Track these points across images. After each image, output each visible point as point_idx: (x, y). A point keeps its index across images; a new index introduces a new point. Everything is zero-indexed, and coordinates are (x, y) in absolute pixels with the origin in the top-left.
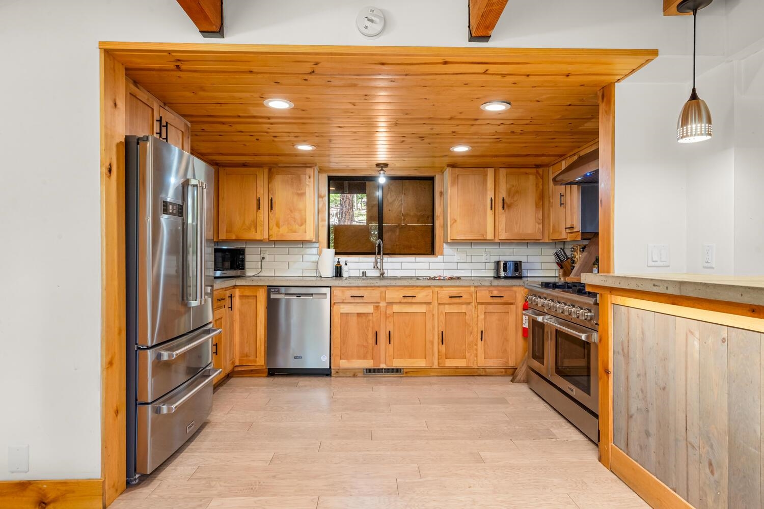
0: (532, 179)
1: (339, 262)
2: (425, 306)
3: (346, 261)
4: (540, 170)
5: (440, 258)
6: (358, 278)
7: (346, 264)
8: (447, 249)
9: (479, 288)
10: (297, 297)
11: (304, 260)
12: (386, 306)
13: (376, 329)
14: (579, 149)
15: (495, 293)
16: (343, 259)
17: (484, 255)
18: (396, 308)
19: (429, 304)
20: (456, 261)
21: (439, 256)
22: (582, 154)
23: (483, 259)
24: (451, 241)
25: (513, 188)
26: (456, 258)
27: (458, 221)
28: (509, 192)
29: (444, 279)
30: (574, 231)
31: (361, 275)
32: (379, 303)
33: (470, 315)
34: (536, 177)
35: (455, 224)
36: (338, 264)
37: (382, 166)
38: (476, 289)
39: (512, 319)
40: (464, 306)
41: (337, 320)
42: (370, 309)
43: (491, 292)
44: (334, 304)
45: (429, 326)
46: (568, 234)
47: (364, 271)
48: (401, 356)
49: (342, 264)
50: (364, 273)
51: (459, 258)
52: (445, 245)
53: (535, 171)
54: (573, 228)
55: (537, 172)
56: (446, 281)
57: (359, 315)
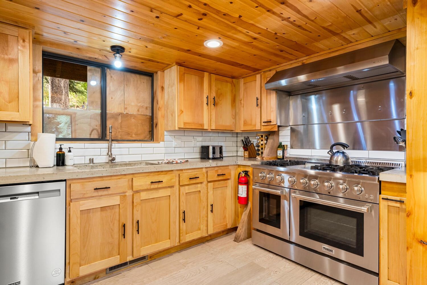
0: (229, 85)
1: (61, 149)
2: (169, 189)
3: (70, 148)
4: (234, 80)
5: (162, 143)
6: (85, 165)
7: (70, 151)
8: (167, 137)
9: (208, 169)
10: (11, 199)
11: (8, 147)
12: (133, 195)
13: (123, 221)
14: (278, 66)
15: (220, 172)
16: (66, 146)
17: (193, 141)
18: (144, 195)
19: (172, 187)
20: (174, 147)
21: (161, 142)
22: (279, 70)
23: (192, 144)
24: (178, 129)
25: (219, 91)
26: (174, 143)
27: (184, 112)
28: (217, 93)
29: (181, 163)
30: (271, 124)
31: (88, 162)
32: (125, 192)
33: (203, 192)
34: (232, 85)
35: (182, 115)
36: (60, 151)
37: (118, 49)
38: (207, 170)
39: (229, 192)
40: (199, 185)
41: (75, 220)
42: (116, 201)
43: (217, 171)
44: (71, 201)
45: (173, 208)
46: (262, 127)
47: (92, 157)
48: (148, 243)
49: (65, 151)
50: (91, 161)
51: (176, 144)
52: (166, 133)
53: (231, 81)
54: (271, 122)
55: (232, 81)
56: (182, 164)
57: (103, 209)
